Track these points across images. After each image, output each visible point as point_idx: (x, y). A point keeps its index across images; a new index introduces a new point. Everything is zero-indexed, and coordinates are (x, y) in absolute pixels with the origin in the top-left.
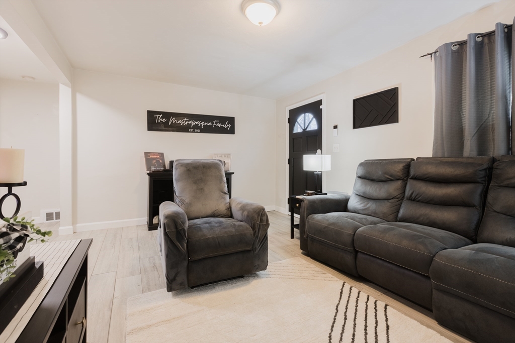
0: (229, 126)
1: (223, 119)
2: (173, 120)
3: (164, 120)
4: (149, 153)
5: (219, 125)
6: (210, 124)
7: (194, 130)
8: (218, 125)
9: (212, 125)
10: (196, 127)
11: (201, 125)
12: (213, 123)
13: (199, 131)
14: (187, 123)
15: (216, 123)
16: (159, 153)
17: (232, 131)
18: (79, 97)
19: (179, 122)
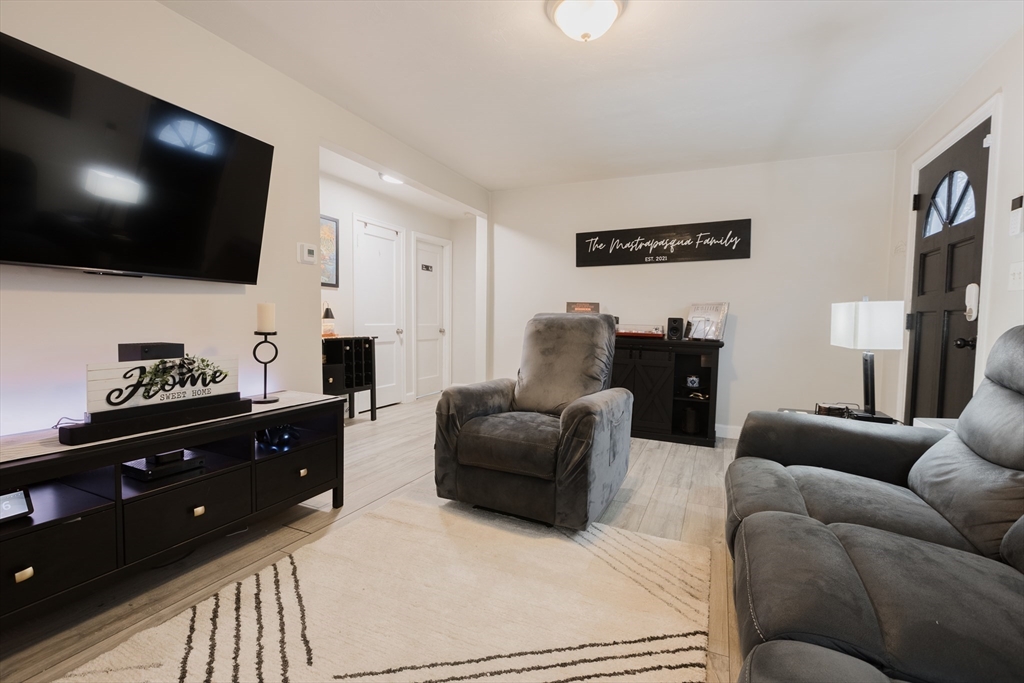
0: (736, 240)
1: (718, 229)
2: (616, 244)
3: (601, 246)
4: (575, 303)
5: (709, 242)
6: (688, 242)
7: (655, 259)
8: (707, 241)
9: (694, 244)
10: (659, 251)
11: (669, 247)
12: (695, 240)
13: (665, 258)
14: (640, 246)
15: (703, 238)
16: (591, 304)
17: (743, 252)
18: (497, 229)
19: (628, 245)
